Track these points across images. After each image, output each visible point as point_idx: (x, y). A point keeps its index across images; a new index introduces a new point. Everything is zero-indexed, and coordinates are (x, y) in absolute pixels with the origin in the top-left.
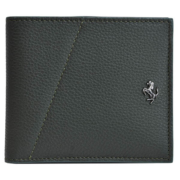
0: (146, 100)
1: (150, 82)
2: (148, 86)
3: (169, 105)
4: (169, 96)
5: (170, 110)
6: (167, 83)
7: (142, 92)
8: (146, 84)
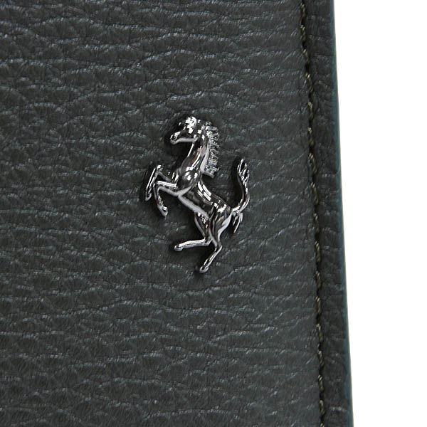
0: (171, 249)
1: (191, 123)
2: (181, 154)
3: (319, 266)
4: (316, 208)
5: (329, 302)
6: (301, 118)
7: (142, 195)
8: (167, 139)
